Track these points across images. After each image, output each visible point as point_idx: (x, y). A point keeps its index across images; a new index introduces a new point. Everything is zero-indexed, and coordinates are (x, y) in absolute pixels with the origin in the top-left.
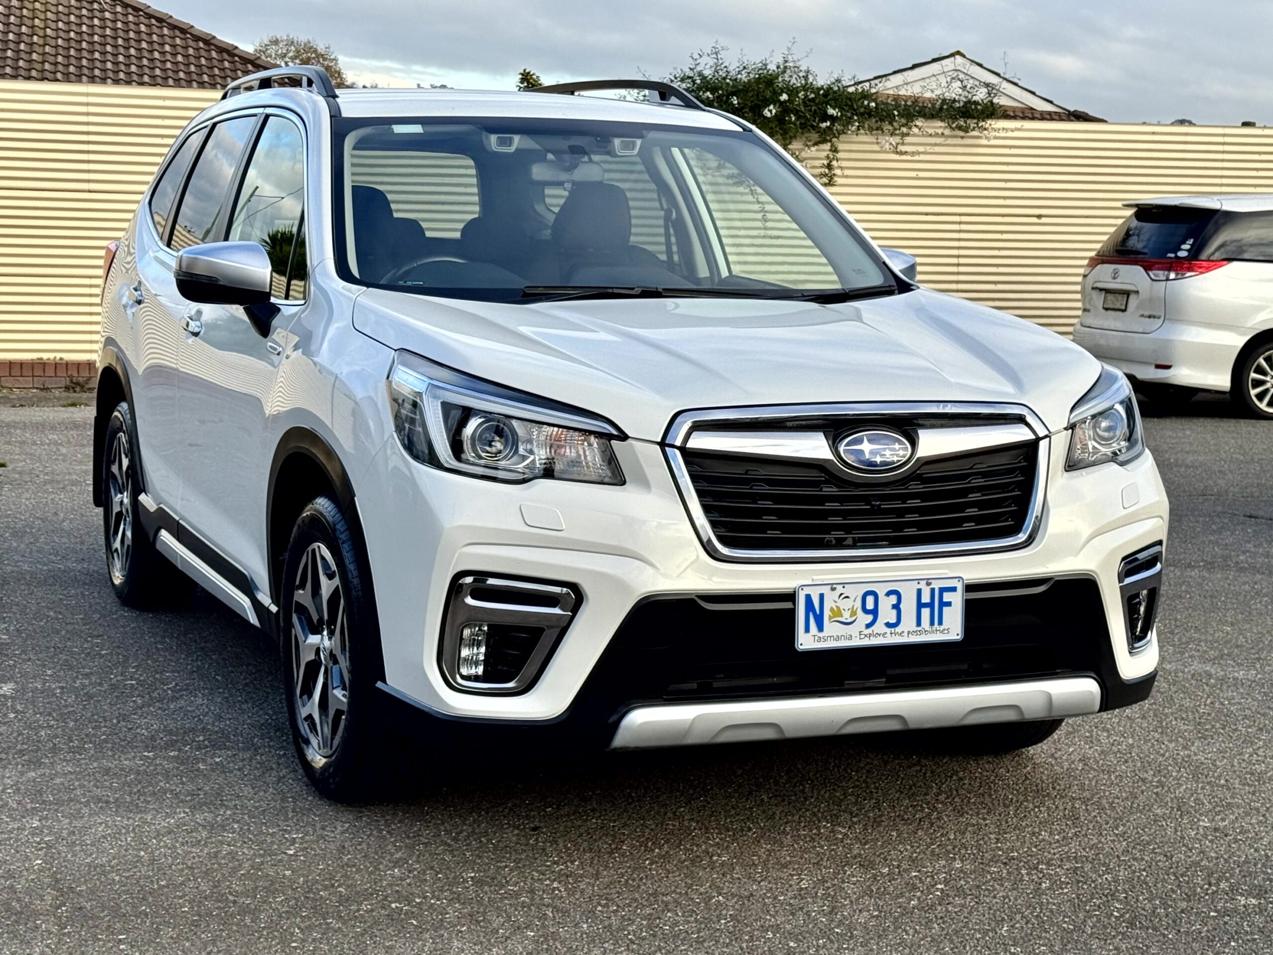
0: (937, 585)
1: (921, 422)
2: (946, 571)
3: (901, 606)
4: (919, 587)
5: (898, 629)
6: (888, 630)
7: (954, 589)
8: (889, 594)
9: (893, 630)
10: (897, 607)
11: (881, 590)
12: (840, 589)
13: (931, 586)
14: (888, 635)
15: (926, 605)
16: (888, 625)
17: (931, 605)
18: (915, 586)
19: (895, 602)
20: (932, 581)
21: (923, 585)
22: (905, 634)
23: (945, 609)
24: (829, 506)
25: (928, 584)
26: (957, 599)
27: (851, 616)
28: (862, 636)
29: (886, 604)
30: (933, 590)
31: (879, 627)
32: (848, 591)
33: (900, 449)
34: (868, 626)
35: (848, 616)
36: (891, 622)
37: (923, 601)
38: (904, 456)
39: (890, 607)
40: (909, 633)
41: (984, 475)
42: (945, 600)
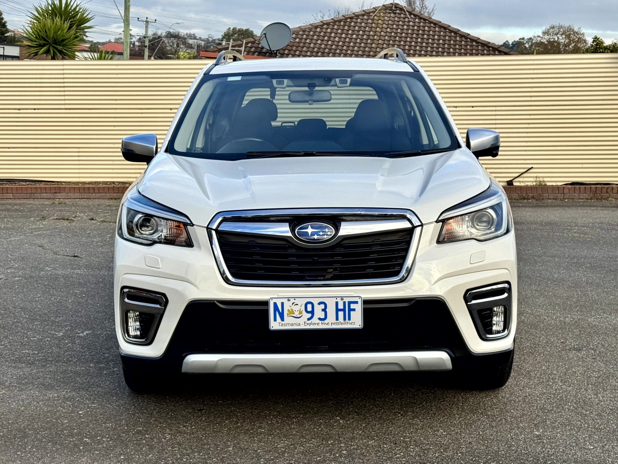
0: (347, 300)
1: (344, 218)
2: (353, 293)
3: (327, 310)
4: (337, 300)
5: (326, 321)
6: (320, 322)
7: (356, 302)
8: (320, 303)
9: (323, 322)
10: (324, 310)
11: (315, 302)
12: (292, 300)
13: (344, 301)
14: (320, 324)
15: (341, 310)
16: (320, 319)
17: (344, 310)
18: (335, 300)
19: (323, 308)
20: (344, 298)
21: (339, 300)
22: (330, 324)
23: (352, 312)
24: (291, 259)
25: (342, 299)
26: (359, 308)
27: (299, 314)
28: (306, 324)
29: (318, 310)
30: (344, 303)
31: (315, 320)
32: (297, 301)
33: (328, 231)
34: (309, 319)
35: (298, 314)
36: (321, 318)
37: (339, 308)
38: (330, 235)
39: (321, 310)
40: (332, 323)
41: (381, 245)
42: (351, 308)
